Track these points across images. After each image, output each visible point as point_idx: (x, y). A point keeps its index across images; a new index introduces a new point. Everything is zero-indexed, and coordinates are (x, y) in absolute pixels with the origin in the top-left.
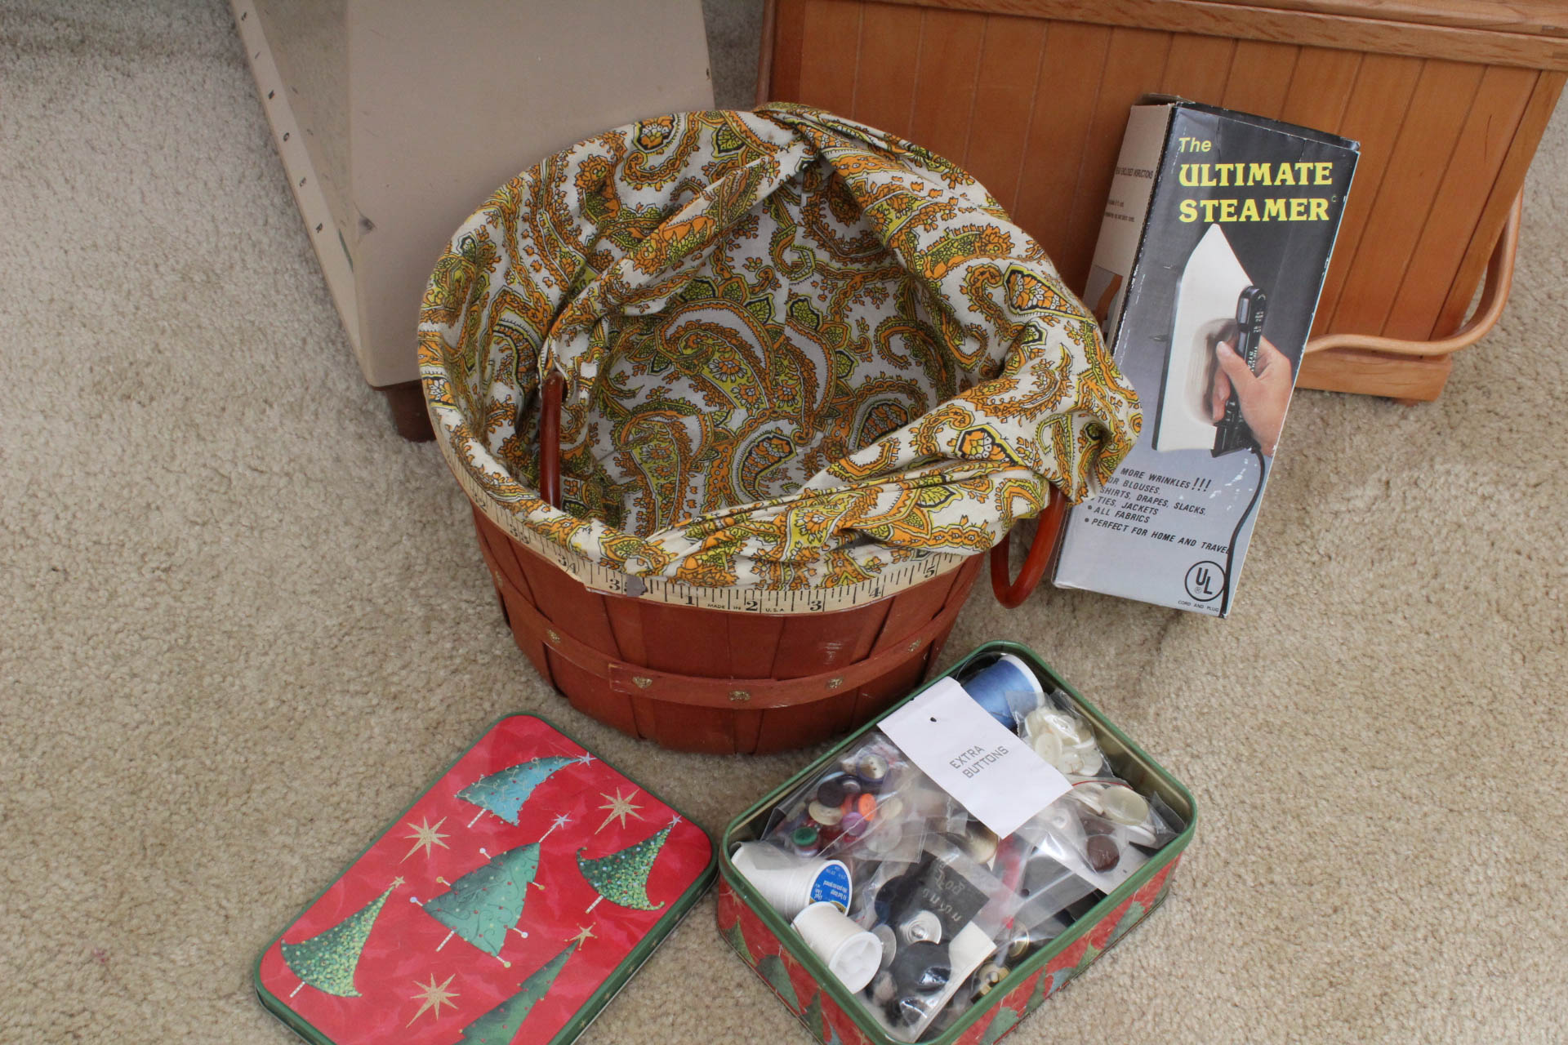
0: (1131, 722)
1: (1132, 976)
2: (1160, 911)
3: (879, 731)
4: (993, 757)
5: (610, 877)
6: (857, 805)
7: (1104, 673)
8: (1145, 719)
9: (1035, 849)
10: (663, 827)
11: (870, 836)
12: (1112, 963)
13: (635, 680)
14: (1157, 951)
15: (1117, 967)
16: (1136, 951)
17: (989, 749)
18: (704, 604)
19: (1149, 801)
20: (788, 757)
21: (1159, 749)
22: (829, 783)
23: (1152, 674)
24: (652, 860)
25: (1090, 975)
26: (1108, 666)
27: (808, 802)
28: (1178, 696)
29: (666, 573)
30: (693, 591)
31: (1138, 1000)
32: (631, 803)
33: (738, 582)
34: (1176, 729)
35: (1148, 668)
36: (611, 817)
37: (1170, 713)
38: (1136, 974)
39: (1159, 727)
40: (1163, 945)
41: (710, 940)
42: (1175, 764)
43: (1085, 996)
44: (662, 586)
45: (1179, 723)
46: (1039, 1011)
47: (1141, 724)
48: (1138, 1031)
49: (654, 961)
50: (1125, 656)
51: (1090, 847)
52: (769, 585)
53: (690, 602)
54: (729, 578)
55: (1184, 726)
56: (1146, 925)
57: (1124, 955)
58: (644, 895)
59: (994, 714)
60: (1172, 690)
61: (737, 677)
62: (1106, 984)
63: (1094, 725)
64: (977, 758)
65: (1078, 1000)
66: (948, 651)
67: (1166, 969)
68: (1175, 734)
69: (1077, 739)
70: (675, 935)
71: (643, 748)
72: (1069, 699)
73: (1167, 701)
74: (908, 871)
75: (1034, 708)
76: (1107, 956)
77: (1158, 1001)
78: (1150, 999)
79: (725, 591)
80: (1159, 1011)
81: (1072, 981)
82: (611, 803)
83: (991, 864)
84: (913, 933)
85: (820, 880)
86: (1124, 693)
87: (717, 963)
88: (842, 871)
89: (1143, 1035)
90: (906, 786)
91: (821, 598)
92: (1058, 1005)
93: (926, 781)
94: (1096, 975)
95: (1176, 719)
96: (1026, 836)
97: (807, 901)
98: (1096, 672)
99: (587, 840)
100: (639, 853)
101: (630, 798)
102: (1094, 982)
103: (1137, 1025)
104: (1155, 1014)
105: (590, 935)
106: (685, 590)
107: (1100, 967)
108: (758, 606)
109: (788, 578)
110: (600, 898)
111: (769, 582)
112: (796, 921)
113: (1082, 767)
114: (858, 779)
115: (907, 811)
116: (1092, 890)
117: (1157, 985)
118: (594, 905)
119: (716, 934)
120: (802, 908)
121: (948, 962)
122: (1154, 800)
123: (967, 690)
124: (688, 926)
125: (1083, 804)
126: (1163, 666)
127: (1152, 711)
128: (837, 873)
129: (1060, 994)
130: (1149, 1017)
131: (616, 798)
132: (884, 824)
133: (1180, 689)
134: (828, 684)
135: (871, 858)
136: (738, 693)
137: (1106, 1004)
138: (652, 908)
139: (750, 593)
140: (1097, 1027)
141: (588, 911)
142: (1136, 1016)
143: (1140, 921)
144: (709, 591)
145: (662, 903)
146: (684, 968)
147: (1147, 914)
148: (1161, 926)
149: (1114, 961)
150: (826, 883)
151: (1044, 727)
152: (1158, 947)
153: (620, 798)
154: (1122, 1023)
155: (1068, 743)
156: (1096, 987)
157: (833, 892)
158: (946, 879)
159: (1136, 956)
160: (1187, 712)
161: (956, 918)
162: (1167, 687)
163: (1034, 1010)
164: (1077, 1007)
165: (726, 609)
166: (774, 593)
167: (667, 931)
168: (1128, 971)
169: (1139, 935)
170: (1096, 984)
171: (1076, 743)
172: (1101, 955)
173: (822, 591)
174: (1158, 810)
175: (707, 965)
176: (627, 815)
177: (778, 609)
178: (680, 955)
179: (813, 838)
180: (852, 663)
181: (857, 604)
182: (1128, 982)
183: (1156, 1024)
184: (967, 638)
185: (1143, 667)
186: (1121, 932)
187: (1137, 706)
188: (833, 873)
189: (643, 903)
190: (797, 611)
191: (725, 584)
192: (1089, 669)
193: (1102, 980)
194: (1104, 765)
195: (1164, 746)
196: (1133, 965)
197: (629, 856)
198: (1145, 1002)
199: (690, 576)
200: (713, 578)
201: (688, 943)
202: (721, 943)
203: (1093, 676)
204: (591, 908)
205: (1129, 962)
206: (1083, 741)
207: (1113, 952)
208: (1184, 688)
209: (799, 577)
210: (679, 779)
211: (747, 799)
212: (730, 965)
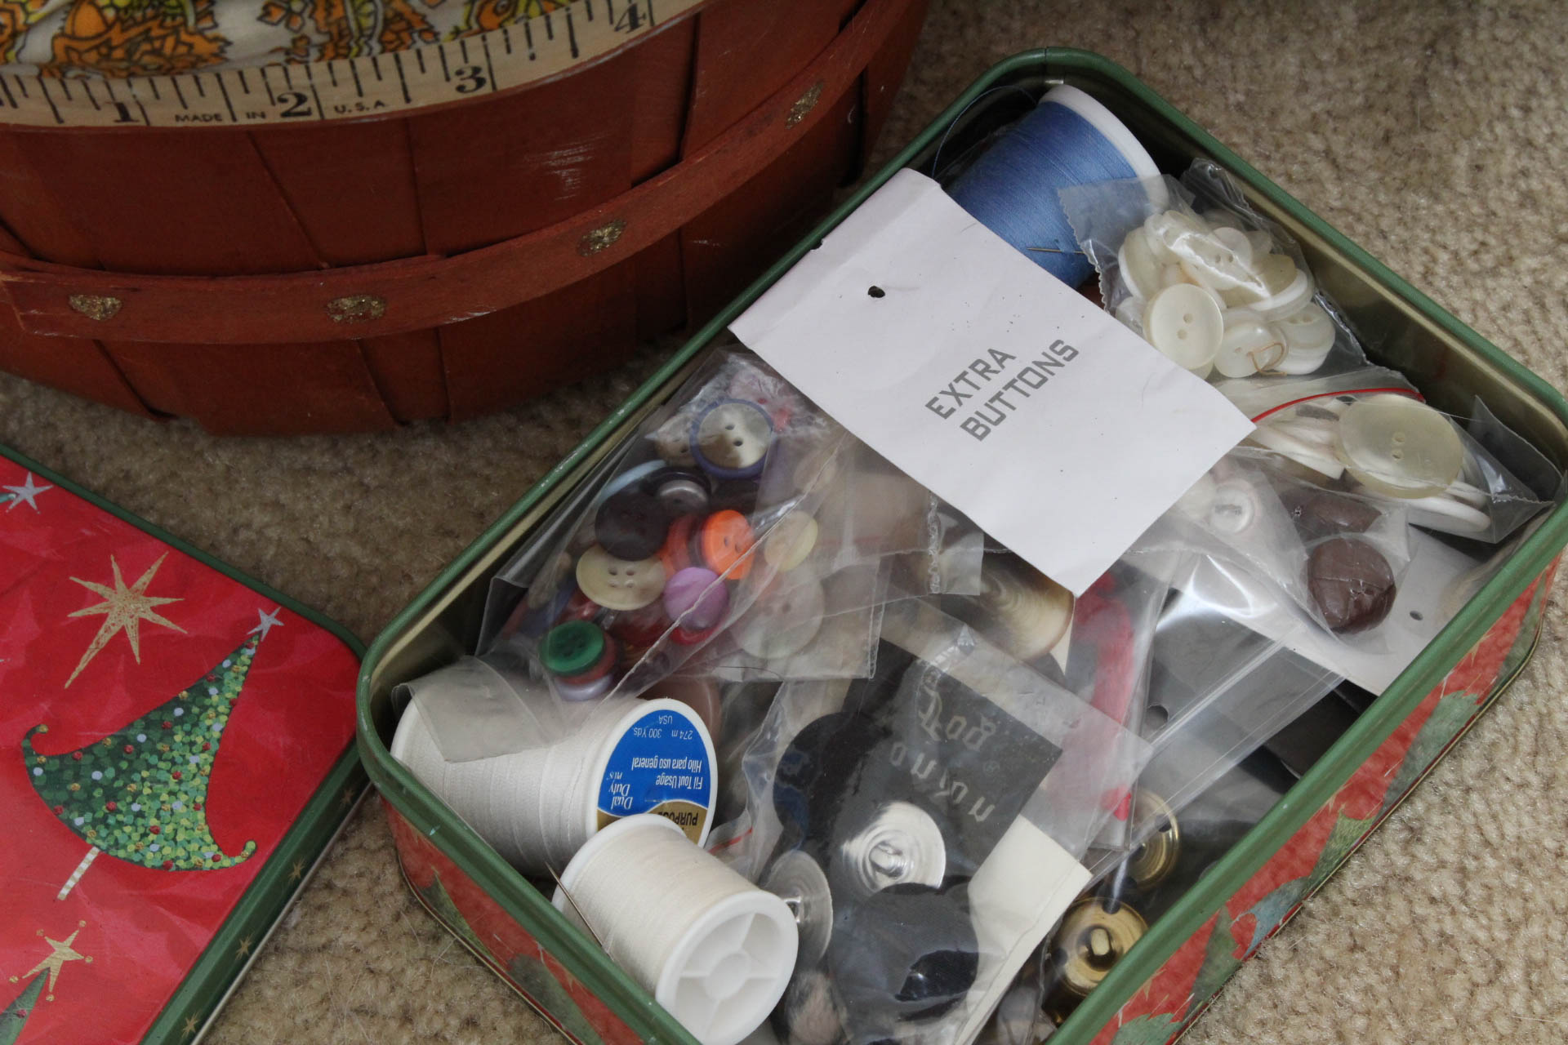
0: (1411, 197)
1: (1462, 870)
2: (1520, 692)
3: (734, 344)
4: (1042, 372)
5: (111, 795)
6: (701, 547)
7: (1330, 77)
8: (1446, 184)
9: (1173, 595)
10: (235, 646)
11: (746, 620)
12: (1407, 843)
13: (76, 302)
14: (1520, 799)
15: (1420, 851)
16: (1466, 804)
17: (1028, 351)
18: (163, 116)
19: (1464, 424)
20: (546, 412)
21: (1488, 260)
22: (621, 496)
23: (1456, 62)
24: (216, 733)
25: (1353, 881)
26: (1342, 55)
27: (576, 552)
28: (1527, 110)
29: (25, 55)
30: (120, 90)
31: (1482, 935)
32: (151, 591)
33: (230, 53)
34: (1529, 200)
35: (1444, 49)
36: (104, 636)
37: (1509, 160)
38: (1471, 864)
39: (1483, 202)
40: (1534, 780)
41: (385, 916)
42: (1531, 293)
43: (1346, 940)
44: (34, 88)
45: (1535, 184)
46: (1233, 994)
47: (1436, 198)
48: (1488, 1018)
49: (250, 993)
50: (1381, 23)
51: (1314, 577)
52: (322, 48)
53: (124, 114)
54: (202, 47)
55: (1549, 192)
56: (1488, 733)
57: (1436, 819)
58: (203, 831)
59: (1033, 253)
60: (1511, 99)
61: (339, 264)
62: (1398, 903)
63: (1301, 241)
64: (997, 382)
65: (1329, 953)
66: (927, 74)
67: (1549, 843)
68: (1528, 216)
69: (1262, 291)
70: (294, 920)
71: (175, 437)
72: (1230, 179)
73: (1500, 128)
74: (849, 701)
75: (1139, 221)
76: (1394, 826)
77: (1535, 930)
78: (1512, 926)
79: (208, 79)
80: (1538, 955)
81: (1311, 905)
82: (100, 599)
83: (1061, 655)
84: (876, 867)
85: (619, 760)
86: (1387, 121)
87: (410, 972)
88: (681, 722)
89: (1503, 1025)
90: (822, 476)
91: (477, 58)
92: (1278, 973)
93: (868, 460)
94: (1372, 879)
95: (1525, 173)
96: (1147, 567)
97: (592, 821)
98: (1312, 75)
99: (45, 706)
100: (180, 721)
101: (146, 579)
102: (1364, 900)
103: (1484, 1000)
104: (1530, 965)
105: (72, 955)
106: (99, 90)
107: (1378, 859)
108: (311, 103)
109: (368, 22)
110: (91, 856)
111: (317, 39)
112: (569, 878)
113: (1282, 354)
114: (697, 474)
115: (828, 546)
116: (1331, 686)
117: (1528, 888)
118: (77, 875)
119: (401, 898)
120: (580, 841)
121: (969, 933)
122: (1476, 420)
123: (959, 199)
124: (329, 886)
125: (1290, 462)
126: (1483, 35)
127: (1461, 162)
128: (667, 729)
129: (1281, 943)
130: (1515, 975)
131: (111, 584)
132: (778, 581)
133: (1531, 91)
134: (585, 245)
135: (752, 677)
136: (347, 303)
137: (1400, 954)
138: (226, 862)
139: (275, 74)
140: (1382, 1016)
141: (65, 892)
142: (1480, 976)
143: (1472, 724)
144: (164, 84)
145: (251, 845)
146: (325, 999)
147: (1489, 703)
148: (1527, 731)
149: (1414, 834)
150: (638, 763)
151: (1169, 267)
152: (1523, 786)
153: (120, 584)
154: (1444, 998)
155: (1235, 300)
156: (1370, 914)
157: (663, 780)
158: (945, 716)
159: (1468, 818)
160: (1554, 152)
161: (980, 812)
162: (1497, 93)
163: (1219, 993)
164: (1329, 968)
165: (227, 121)
166: (341, 66)
167: (271, 911)
168: (1451, 857)
169: (1471, 765)
170: (1369, 903)
171: (1256, 298)
172: (1379, 827)
173: (473, 42)
174: (1486, 443)
175: (384, 986)
176: (144, 625)
177: (369, 102)
178: (314, 966)
179: (595, 649)
180: (635, 184)
181: (586, 54)
182: (1453, 890)
183: (1534, 991)
184: (971, 33)
185: (1431, 46)
186: (1423, 757)
187: (1425, 156)
188: (655, 734)
189: (206, 854)
190: (421, 101)
191: (195, 64)
192: (1292, 70)
193: (1384, 889)
194: (1340, 336)
195: (1500, 251)
196: (1462, 840)
197: (156, 734)
198: (1501, 935)
199: (92, 57)
200: (156, 52)
201: (332, 933)
202: (414, 921)
203: (1304, 87)
204: (71, 883)
205: (1451, 834)
206: (1276, 290)
207: (1407, 812)
208: (1543, 88)
209: (399, 16)
210: (276, 505)
211: (449, 533)
212: (442, 976)
